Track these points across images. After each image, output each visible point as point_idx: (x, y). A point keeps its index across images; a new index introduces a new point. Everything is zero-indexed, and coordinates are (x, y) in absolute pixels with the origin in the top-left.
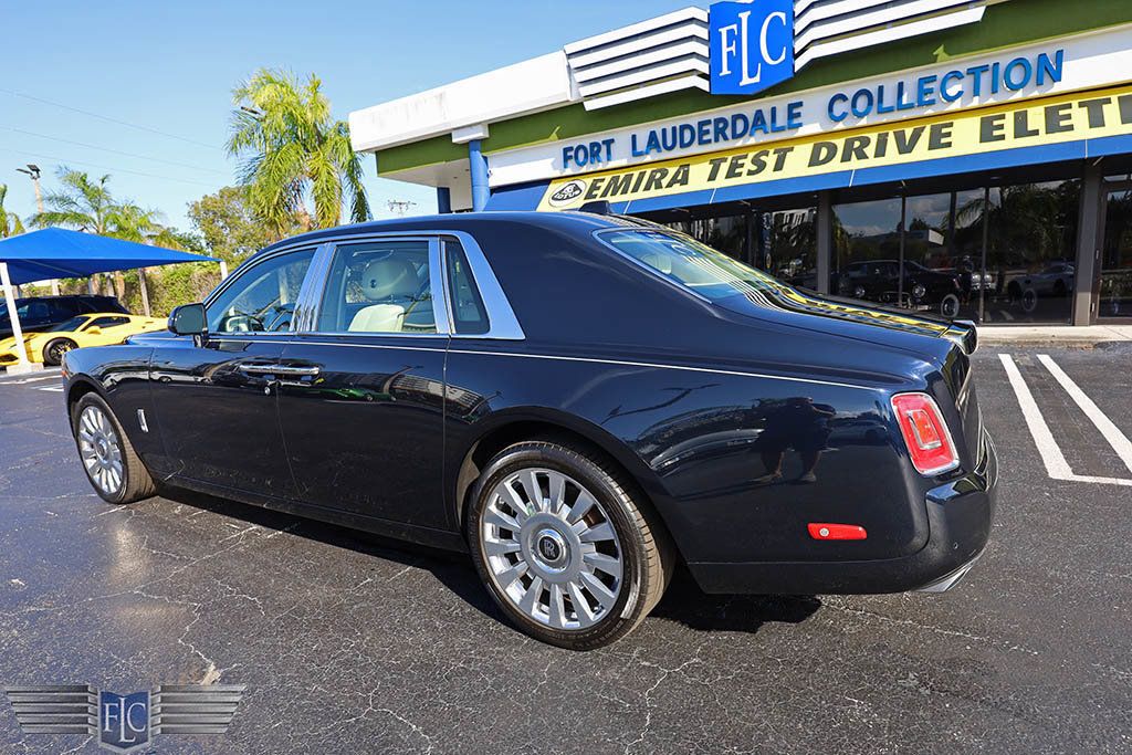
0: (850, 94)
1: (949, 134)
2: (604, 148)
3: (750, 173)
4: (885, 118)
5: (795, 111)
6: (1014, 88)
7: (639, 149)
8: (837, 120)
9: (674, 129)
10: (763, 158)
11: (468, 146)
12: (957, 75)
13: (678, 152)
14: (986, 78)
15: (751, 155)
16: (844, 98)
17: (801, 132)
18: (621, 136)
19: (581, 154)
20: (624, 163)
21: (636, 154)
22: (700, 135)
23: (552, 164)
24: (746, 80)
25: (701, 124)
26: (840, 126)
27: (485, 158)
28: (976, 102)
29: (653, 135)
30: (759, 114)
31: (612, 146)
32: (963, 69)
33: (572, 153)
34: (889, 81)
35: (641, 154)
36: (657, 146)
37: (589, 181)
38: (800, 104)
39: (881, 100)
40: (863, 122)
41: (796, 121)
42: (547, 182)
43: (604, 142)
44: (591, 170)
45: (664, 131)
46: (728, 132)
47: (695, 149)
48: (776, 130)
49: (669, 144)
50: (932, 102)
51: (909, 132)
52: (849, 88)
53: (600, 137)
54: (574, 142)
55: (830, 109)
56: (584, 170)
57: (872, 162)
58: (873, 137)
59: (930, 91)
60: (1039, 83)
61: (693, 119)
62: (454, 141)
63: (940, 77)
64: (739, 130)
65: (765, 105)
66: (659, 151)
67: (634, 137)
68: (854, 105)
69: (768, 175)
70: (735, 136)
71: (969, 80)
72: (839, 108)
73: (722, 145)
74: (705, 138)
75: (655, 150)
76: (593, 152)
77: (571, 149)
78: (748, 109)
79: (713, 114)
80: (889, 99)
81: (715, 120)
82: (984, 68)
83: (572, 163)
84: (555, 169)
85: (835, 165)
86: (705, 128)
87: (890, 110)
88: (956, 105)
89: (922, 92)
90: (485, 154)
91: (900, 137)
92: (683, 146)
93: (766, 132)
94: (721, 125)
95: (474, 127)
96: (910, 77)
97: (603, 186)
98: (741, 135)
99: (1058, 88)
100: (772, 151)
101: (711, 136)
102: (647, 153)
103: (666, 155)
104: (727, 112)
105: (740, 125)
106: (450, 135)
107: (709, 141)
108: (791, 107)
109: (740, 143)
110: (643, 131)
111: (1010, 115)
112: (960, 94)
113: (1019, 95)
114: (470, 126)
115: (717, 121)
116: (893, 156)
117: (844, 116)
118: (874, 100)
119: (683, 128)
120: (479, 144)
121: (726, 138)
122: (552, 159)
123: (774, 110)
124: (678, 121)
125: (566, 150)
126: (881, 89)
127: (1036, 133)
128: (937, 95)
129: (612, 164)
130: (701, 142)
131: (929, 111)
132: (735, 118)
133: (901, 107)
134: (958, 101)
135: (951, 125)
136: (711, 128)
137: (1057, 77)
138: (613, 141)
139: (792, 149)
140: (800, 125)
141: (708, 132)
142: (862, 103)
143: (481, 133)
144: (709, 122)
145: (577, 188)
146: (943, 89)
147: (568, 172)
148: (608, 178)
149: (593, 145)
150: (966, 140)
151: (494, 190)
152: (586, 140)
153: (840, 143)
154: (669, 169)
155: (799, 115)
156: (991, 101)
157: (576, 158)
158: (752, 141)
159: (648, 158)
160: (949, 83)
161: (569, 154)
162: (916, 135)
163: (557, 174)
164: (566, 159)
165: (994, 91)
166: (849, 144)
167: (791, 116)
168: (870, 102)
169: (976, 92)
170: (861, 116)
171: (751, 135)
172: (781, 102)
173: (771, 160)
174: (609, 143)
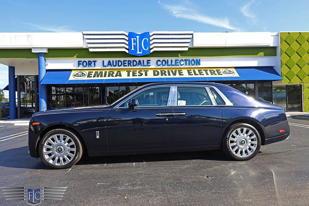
0: (161, 60)
1: (182, 73)
2: (93, 63)
3: (139, 75)
4: (169, 67)
5: (149, 62)
6: (193, 65)
7: (105, 65)
8: (159, 66)
9: (116, 61)
10: (141, 72)
11: (38, 55)
12: (182, 60)
13: (117, 67)
14: (188, 62)
15: (138, 71)
16: (160, 61)
17: (150, 67)
18: (99, 61)
19: (85, 64)
20: (100, 68)
21: (104, 66)
22: (124, 63)
23: (73, 65)
24: (138, 52)
25: (124, 61)
26: (159, 67)
27: (45, 59)
28: (186, 67)
29: (109, 62)
30: (140, 61)
31: (96, 62)
32: (184, 60)
33: (82, 63)
34: (169, 59)
35: (105, 66)
36: (111, 65)
37: (87, 72)
38: (150, 60)
39: (168, 63)
40: (164, 67)
41: (149, 64)
42: (71, 70)
43: (93, 61)
44: (88, 69)
45: (113, 61)
46: (132, 64)
47: (122, 67)
48: (144, 66)
49: (115, 64)
50: (178, 65)
51: (174, 71)
52: (161, 59)
53: (92, 60)
54: (83, 60)
55: (157, 63)
56: (85, 68)
57: (168, 77)
58: (166, 71)
59: (178, 63)
60: (197, 65)
61: (122, 59)
62: (32, 52)
63: (179, 60)
64: (134, 64)
65: (141, 59)
66: (111, 66)
67: (103, 61)
68: (162, 63)
69: (144, 76)
70: (134, 66)
71: (184, 62)
72: (159, 63)
73: (130, 67)
74: (125, 65)
75: (110, 66)
76: (90, 63)
77: (81, 61)
78: (137, 59)
79: (127, 59)
80: (170, 63)
81: (128, 61)
82: (187, 60)
83: (81, 66)
84: (74, 67)
85: (160, 76)
86: (125, 62)
87: (170, 65)
88: (182, 67)
89: (176, 63)
90: (45, 58)
91: (172, 72)
92: (119, 66)
93: (142, 66)
94: (130, 62)
95: (42, 49)
96: (174, 59)
97: (93, 74)
98: (135, 65)
99: (200, 66)
100: (143, 71)
101: (127, 64)
102: (108, 66)
103: (113, 67)
104: (132, 59)
105: (135, 63)
106: (31, 49)
107: (126, 66)
108: (148, 61)
109: (135, 67)
110: (106, 60)
111: (192, 70)
112: (183, 64)
113: (193, 67)
114: (41, 48)
115: (129, 61)
116: (172, 76)
117: (160, 65)
118: (166, 62)
119: (119, 61)
120: (43, 54)
121: (131, 66)
122: (73, 64)
123: (143, 61)
124: (118, 59)
125: (79, 62)
126: (168, 60)
127: (198, 75)
128: (179, 64)
129: (95, 68)
130: (124, 66)
131: (177, 67)
132: (134, 61)
133: (172, 65)
134: (183, 66)
135: (182, 71)
136: (127, 62)
137: (199, 64)
138: (96, 61)
139: (148, 71)
140: (150, 65)
141: (126, 63)
142: (164, 62)
143: (45, 51)
144: (126, 61)
145: (83, 73)
146: (180, 62)
147: (79, 68)
148: (94, 72)
149: (89, 61)
150: (185, 74)
151: (47, 71)
152: (87, 60)
153: (159, 71)
154: (115, 72)
155: (150, 63)
156: (189, 67)
157: (83, 64)
158: (138, 67)
159: (108, 68)
160: (181, 62)
161: (80, 63)
162: (176, 72)
163: (75, 68)
164: (79, 64)
165: (189, 65)
166: (161, 72)
167: (148, 63)
168: (166, 63)
169: (186, 65)
170: (164, 66)
171: (138, 66)
172: (146, 59)
173: (143, 73)
174: (95, 62)
